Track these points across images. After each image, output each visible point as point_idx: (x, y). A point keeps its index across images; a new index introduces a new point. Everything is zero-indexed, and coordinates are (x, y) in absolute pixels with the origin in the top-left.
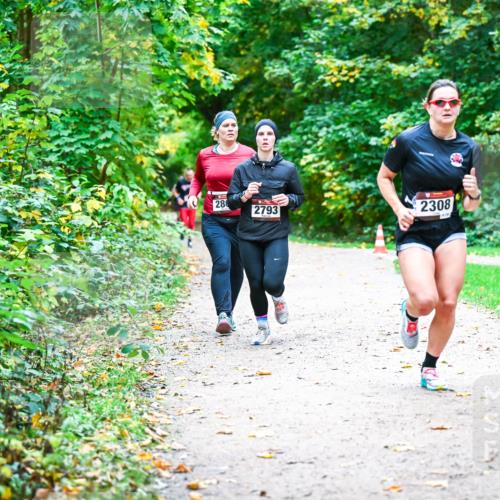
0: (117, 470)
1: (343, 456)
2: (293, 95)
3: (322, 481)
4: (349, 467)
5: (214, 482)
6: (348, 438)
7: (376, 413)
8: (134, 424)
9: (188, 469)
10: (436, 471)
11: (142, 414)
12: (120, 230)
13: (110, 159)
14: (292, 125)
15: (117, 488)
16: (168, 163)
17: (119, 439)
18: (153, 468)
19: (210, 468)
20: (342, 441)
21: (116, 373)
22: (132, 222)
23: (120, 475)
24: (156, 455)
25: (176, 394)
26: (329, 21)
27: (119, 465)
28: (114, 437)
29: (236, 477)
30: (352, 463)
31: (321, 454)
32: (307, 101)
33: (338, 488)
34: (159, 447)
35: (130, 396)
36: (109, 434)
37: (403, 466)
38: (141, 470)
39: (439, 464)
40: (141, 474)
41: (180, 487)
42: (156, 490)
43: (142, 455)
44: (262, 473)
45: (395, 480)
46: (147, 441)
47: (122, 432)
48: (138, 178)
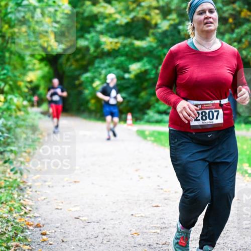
0: (8, 226)
1: (112, 219)
2: (90, 55)
3: (103, 231)
4: (115, 224)
5: (53, 231)
6: (115, 211)
7: (128, 200)
8: (16, 205)
9: (41, 225)
10: (155, 226)
11: (20, 200)
12: (10, 116)
13: (6, 83)
14: (90, 68)
15: (8, 235)
16: (33, 85)
17: (9, 212)
18: (25, 225)
19: (52, 225)
20: (112, 212)
21: (8, 181)
22: (16, 112)
23: (10, 229)
24: (27, 219)
25: (36, 191)
26: (106, 21)
27: (9, 224)
28: (7, 211)
29: (63, 229)
30: (116, 223)
31: (102, 218)
32: (96, 57)
33: (110, 234)
34: (28, 215)
35: (15, 192)
36: (5, 210)
37: (140, 224)
38: (20, 226)
39: (156, 222)
40: (20, 228)
41: (37, 234)
42: (27, 235)
43: (20, 219)
44: (75, 227)
45: (136, 230)
46: (22, 213)
47: (11, 209)
48: (19, 92)
